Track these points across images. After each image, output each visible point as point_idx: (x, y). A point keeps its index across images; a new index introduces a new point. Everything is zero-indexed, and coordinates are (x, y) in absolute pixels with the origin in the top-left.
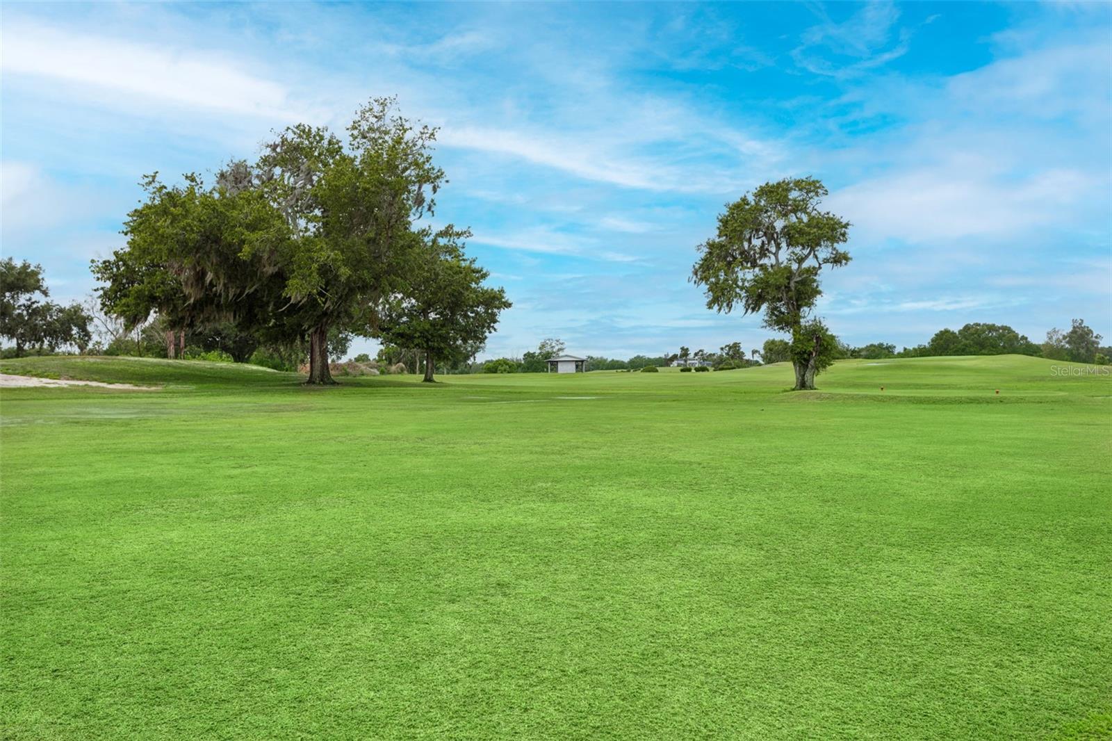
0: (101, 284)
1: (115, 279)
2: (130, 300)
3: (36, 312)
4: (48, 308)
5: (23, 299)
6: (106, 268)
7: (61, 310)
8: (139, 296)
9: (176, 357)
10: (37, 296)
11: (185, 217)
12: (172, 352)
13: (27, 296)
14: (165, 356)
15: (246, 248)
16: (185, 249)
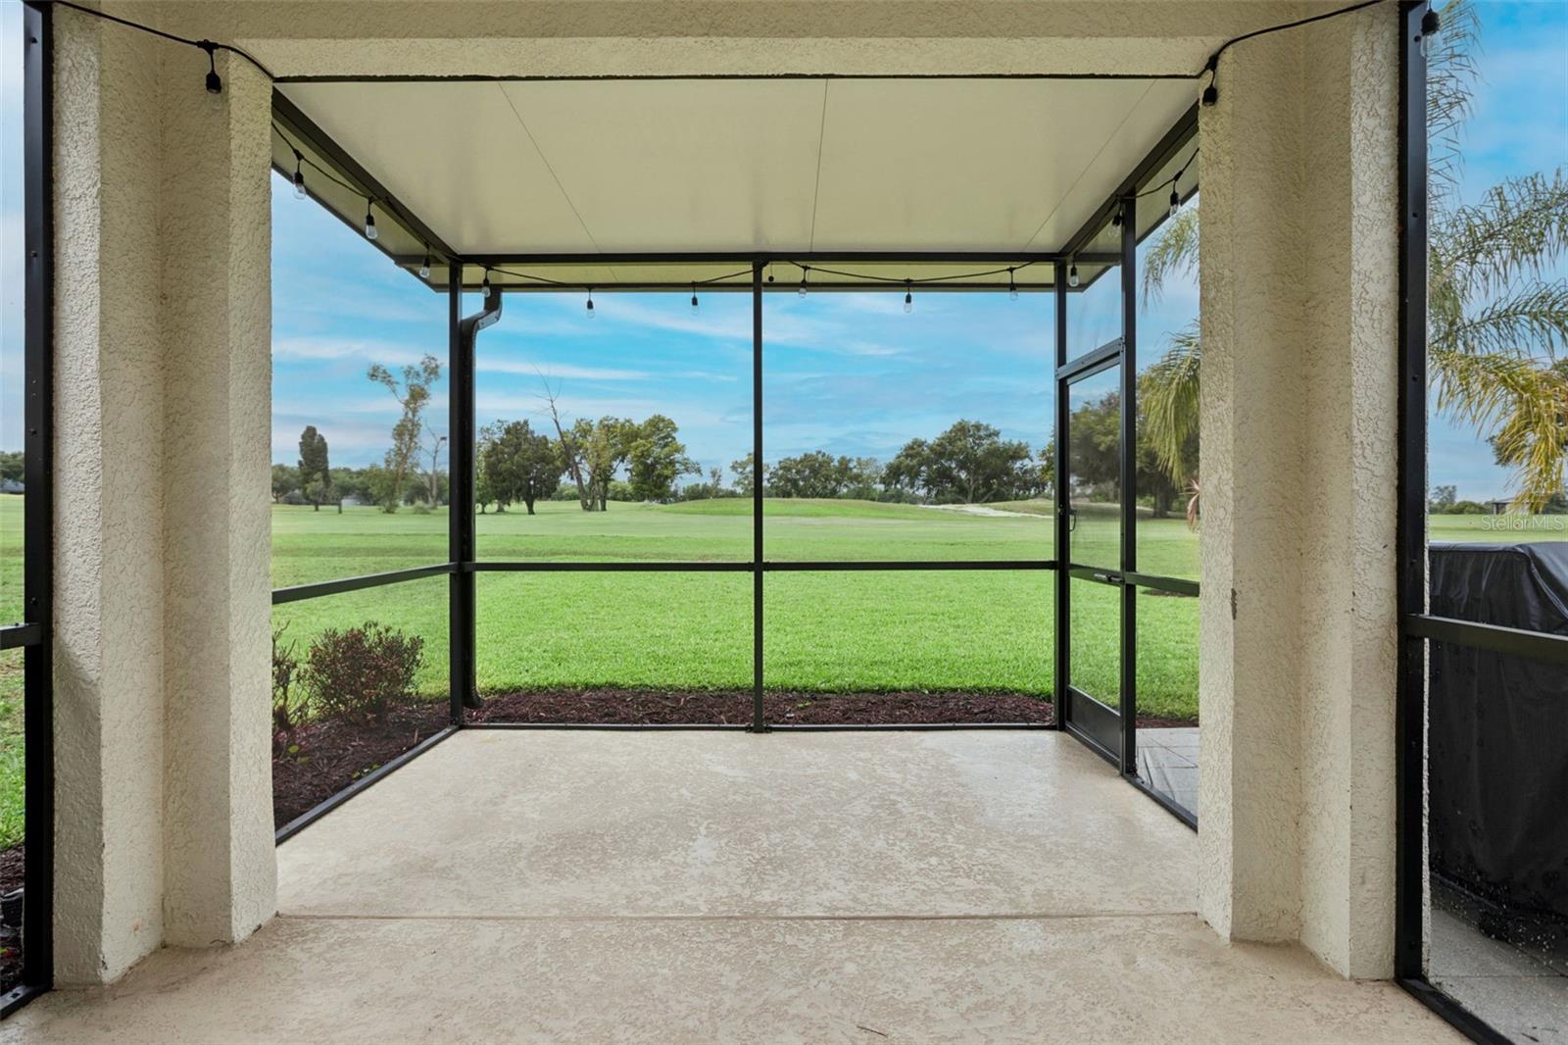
0: (1041, 463)
1: (1048, 459)
3: (1026, 472)
5: (1018, 464)
10: (1026, 461)
13: (1021, 462)
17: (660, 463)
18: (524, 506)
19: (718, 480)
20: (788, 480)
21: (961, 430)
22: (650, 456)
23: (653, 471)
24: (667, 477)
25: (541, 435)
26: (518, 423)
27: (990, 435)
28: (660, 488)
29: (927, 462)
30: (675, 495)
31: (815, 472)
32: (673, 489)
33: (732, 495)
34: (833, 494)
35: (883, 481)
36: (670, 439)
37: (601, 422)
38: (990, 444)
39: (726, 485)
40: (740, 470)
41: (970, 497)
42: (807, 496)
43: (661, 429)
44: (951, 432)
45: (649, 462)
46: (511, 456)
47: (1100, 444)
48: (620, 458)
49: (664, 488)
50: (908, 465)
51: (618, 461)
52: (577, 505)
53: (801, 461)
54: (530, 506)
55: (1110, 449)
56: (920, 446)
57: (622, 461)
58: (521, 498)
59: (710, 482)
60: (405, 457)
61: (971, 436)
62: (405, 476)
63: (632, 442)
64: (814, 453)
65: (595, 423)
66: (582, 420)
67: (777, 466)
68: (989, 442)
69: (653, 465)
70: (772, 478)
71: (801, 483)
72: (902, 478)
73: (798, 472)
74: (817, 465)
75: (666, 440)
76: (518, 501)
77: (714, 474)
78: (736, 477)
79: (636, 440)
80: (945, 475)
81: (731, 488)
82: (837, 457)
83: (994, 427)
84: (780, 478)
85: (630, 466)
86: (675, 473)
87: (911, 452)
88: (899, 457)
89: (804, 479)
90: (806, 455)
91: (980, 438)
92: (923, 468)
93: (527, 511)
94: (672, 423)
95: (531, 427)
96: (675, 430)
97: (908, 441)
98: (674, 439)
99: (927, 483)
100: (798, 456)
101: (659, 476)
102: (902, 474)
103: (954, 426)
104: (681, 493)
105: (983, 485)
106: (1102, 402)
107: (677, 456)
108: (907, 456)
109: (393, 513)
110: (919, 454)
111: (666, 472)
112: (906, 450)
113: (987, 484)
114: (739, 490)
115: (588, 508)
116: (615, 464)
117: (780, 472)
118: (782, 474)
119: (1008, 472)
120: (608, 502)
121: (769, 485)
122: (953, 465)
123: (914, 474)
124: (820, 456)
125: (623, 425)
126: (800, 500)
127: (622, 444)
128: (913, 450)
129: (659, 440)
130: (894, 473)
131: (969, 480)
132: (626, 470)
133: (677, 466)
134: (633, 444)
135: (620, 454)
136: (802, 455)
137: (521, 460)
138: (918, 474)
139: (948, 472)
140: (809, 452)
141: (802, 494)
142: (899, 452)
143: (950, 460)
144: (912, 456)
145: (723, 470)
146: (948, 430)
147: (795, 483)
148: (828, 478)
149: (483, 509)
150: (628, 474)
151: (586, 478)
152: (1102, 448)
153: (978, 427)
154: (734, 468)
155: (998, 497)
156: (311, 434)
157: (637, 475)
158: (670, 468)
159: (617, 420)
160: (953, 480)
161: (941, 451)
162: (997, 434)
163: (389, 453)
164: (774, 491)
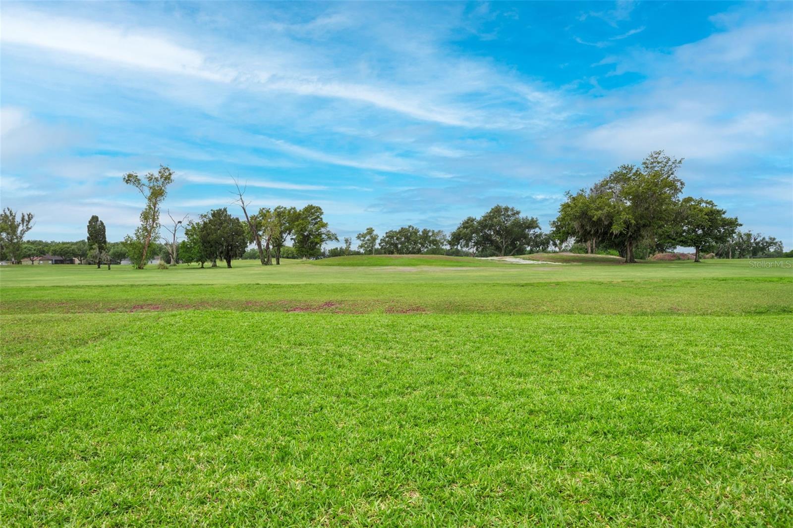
0: (553, 229)
1: (557, 227)
2: (561, 234)
3: (537, 236)
4: (541, 234)
5: (532, 232)
6: (554, 223)
7: (546, 235)
8: (564, 233)
9: (592, 252)
10: (537, 230)
11: (576, 207)
12: (590, 251)
13: (533, 230)
14: (587, 252)
15: (595, 217)
16: (575, 218)
17: (312, 235)
18: (225, 263)
19: (350, 245)
20: (392, 244)
21: (497, 211)
22: (306, 230)
23: (308, 240)
24: (317, 243)
25: (235, 218)
26: (220, 210)
27: (514, 214)
28: (312, 250)
29: (476, 231)
30: (323, 255)
31: (408, 239)
32: (322, 251)
33: (358, 253)
34: (419, 252)
35: (450, 243)
36: (319, 219)
37: (275, 210)
38: (515, 220)
39: (354, 247)
40: (362, 239)
41: (503, 252)
42: (403, 253)
43: (313, 212)
44: (491, 212)
45: (306, 234)
46: (216, 230)
47: (593, 217)
48: (288, 232)
49: (315, 250)
50: (465, 233)
51: (286, 234)
52: (258, 262)
53: (400, 232)
54: (229, 262)
55: (600, 219)
56: (472, 221)
57: (289, 234)
58: (223, 258)
59: (344, 246)
60: (149, 232)
61: (503, 215)
62: (150, 245)
63: (295, 221)
64: (407, 227)
65: (272, 210)
66: (263, 209)
67: (385, 236)
68: (514, 218)
69: (308, 236)
70: (382, 243)
71: (399, 246)
72: (461, 241)
73: (397, 239)
74: (409, 234)
75: (316, 220)
76: (221, 260)
77: (346, 241)
78: (359, 243)
79: (298, 221)
80: (487, 238)
81: (357, 250)
82: (421, 230)
83: (517, 209)
84: (387, 243)
85: (294, 237)
86: (322, 240)
87: (467, 225)
88: (459, 228)
89: (401, 243)
90: (402, 229)
91: (508, 216)
92: (474, 235)
93: (227, 266)
94: (320, 209)
95: (229, 213)
96: (322, 213)
97: (465, 218)
98: (321, 218)
99: (476, 244)
100: (398, 229)
101: (312, 243)
102: (461, 239)
103: (492, 209)
104: (327, 253)
105: (511, 245)
106: (591, 189)
107: (323, 230)
108: (464, 228)
109: (143, 268)
110: (472, 226)
111: (316, 240)
112: (463, 224)
113: (513, 244)
114: (362, 251)
115: (266, 263)
116: (284, 236)
117: (387, 239)
118: (388, 240)
119: (525, 236)
120: (280, 259)
121: (380, 247)
122: (492, 233)
123: (468, 239)
124: (411, 229)
125: (289, 211)
126: (398, 255)
127: (289, 223)
128: (468, 223)
129: (312, 220)
130: (457, 238)
131: (502, 242)
132: (292, 239)
133: (323, 236)
134: (296, 223)
135: (287, 230)
136: (400, 228)
137: (222, 233)
138: (470, 239)
139: (489, 238)
140: (404, 227)
141: (400, 252)
142: (459, 226)
143: (490, 229)
144: (467, 228)
145: (352, 239)
146: (489, 211)
147: (396, 245)
148: (416, 243)
149: (202, 265)
150: (293, 242)
151: (264, 243)
152: (595, 219)
153: (507, 209)
154: (358, 238)
155: (520, 252)
156: (95, 220)
157: (298, 242)
158: (319, 237)
159: (285, 208)
160: (492, 242)
161: (485, 224)
162: (518, 213)
163: (138, 230)
164: (383, 251)
